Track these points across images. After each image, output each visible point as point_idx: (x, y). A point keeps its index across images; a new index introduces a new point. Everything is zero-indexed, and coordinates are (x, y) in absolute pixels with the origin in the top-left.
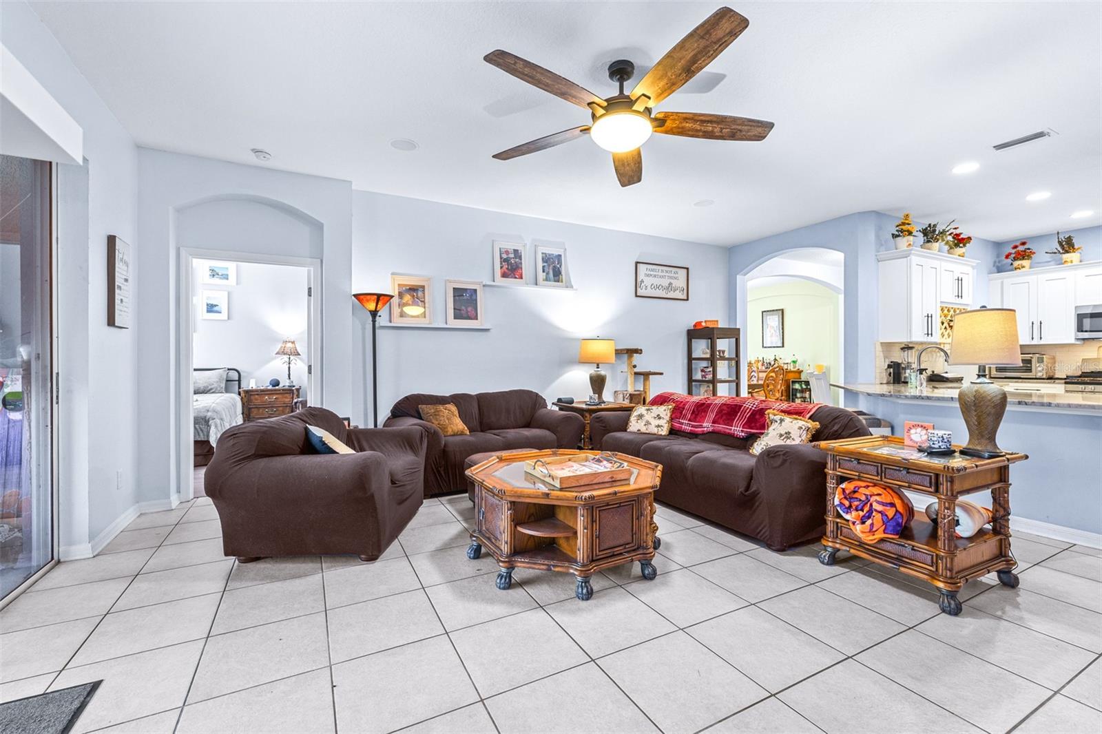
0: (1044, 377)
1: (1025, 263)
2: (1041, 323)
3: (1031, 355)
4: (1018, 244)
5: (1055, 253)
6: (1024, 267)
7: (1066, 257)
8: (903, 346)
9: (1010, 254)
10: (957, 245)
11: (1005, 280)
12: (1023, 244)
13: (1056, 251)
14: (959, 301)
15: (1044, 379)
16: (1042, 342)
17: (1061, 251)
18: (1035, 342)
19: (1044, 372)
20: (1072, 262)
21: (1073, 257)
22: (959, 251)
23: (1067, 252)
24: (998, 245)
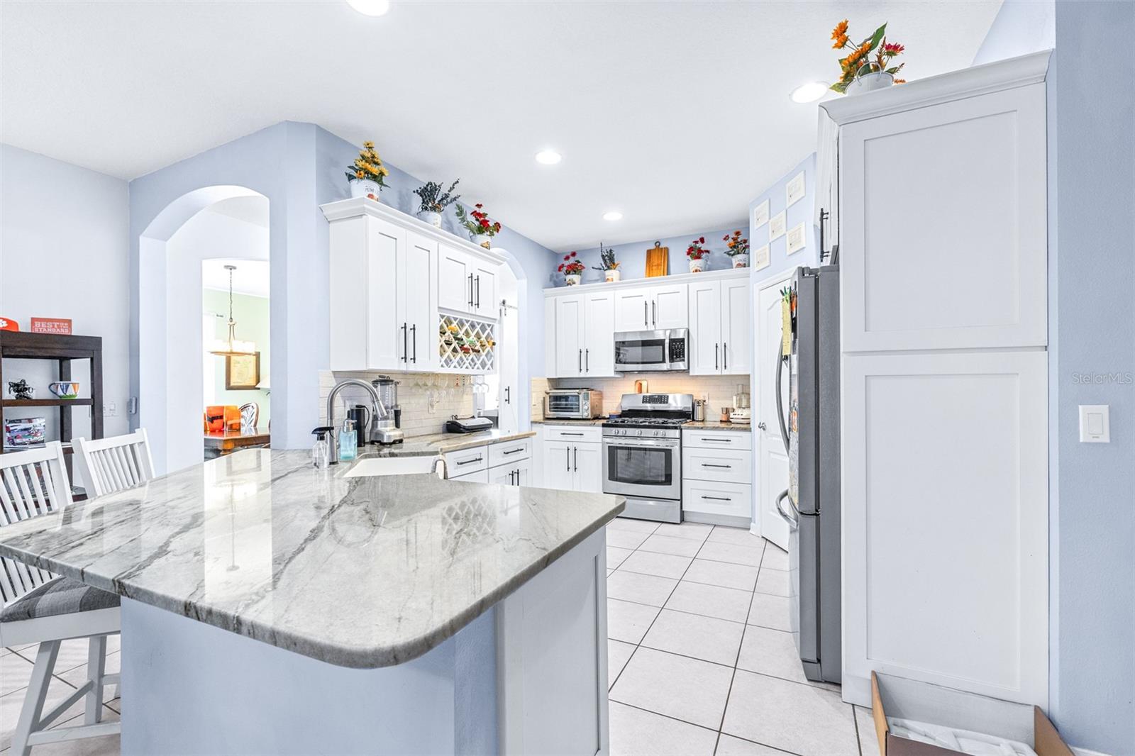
0: (590, 417)
1: (576, 278)
2: (587, 352)
3: (577, 391)
4: (569, 254)
5: (600, 269)
6: (574, 283)
7: (608, 273)
8: (377, 378)
9: (562, 266)
10: (480, 231)
11: (558, 297)
12: (574, 254)
13: (601, 267)
14: (473, 310)
15: (589, 419)
16: (589, 375)
17: (605, 268)
18: (583, 375)
19: (589, 411)
20: (612, 280)
21: (613, 274)
22: (484, 238)
23: (609, 268)
24: (553, 254)
